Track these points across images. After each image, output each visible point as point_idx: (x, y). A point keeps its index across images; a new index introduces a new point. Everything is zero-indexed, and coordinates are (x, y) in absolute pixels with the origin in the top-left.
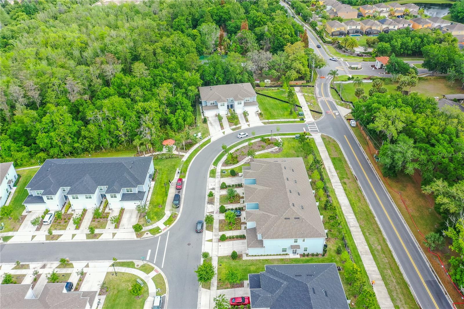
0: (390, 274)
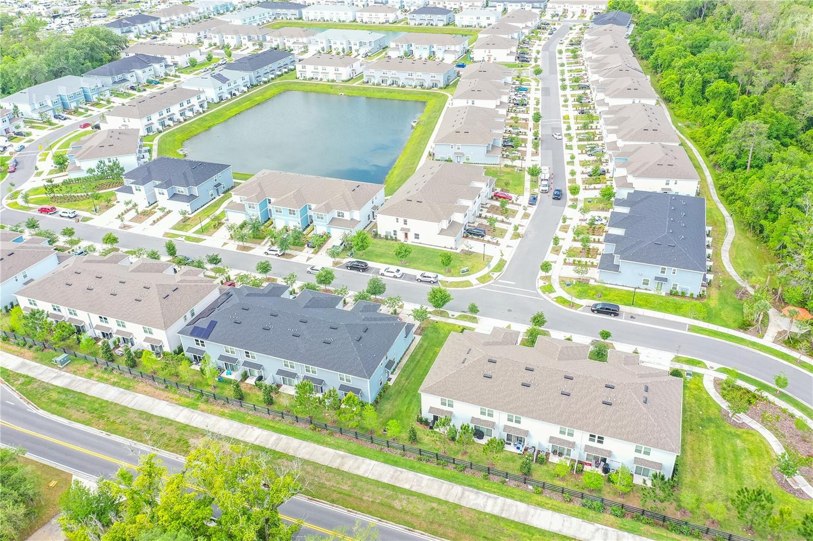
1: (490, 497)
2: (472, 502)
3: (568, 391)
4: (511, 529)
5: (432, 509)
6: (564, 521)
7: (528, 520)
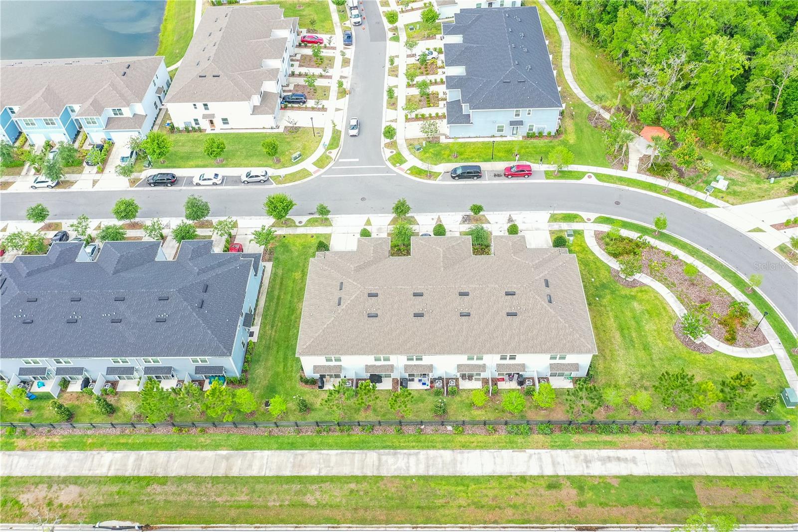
0: (237, 498)
1: (410, 454)
2: (393, 467)
3: (466, 311)
4: (444, 488)
5: (352, 491)
6: (494, 458)
7: (458, 469)
